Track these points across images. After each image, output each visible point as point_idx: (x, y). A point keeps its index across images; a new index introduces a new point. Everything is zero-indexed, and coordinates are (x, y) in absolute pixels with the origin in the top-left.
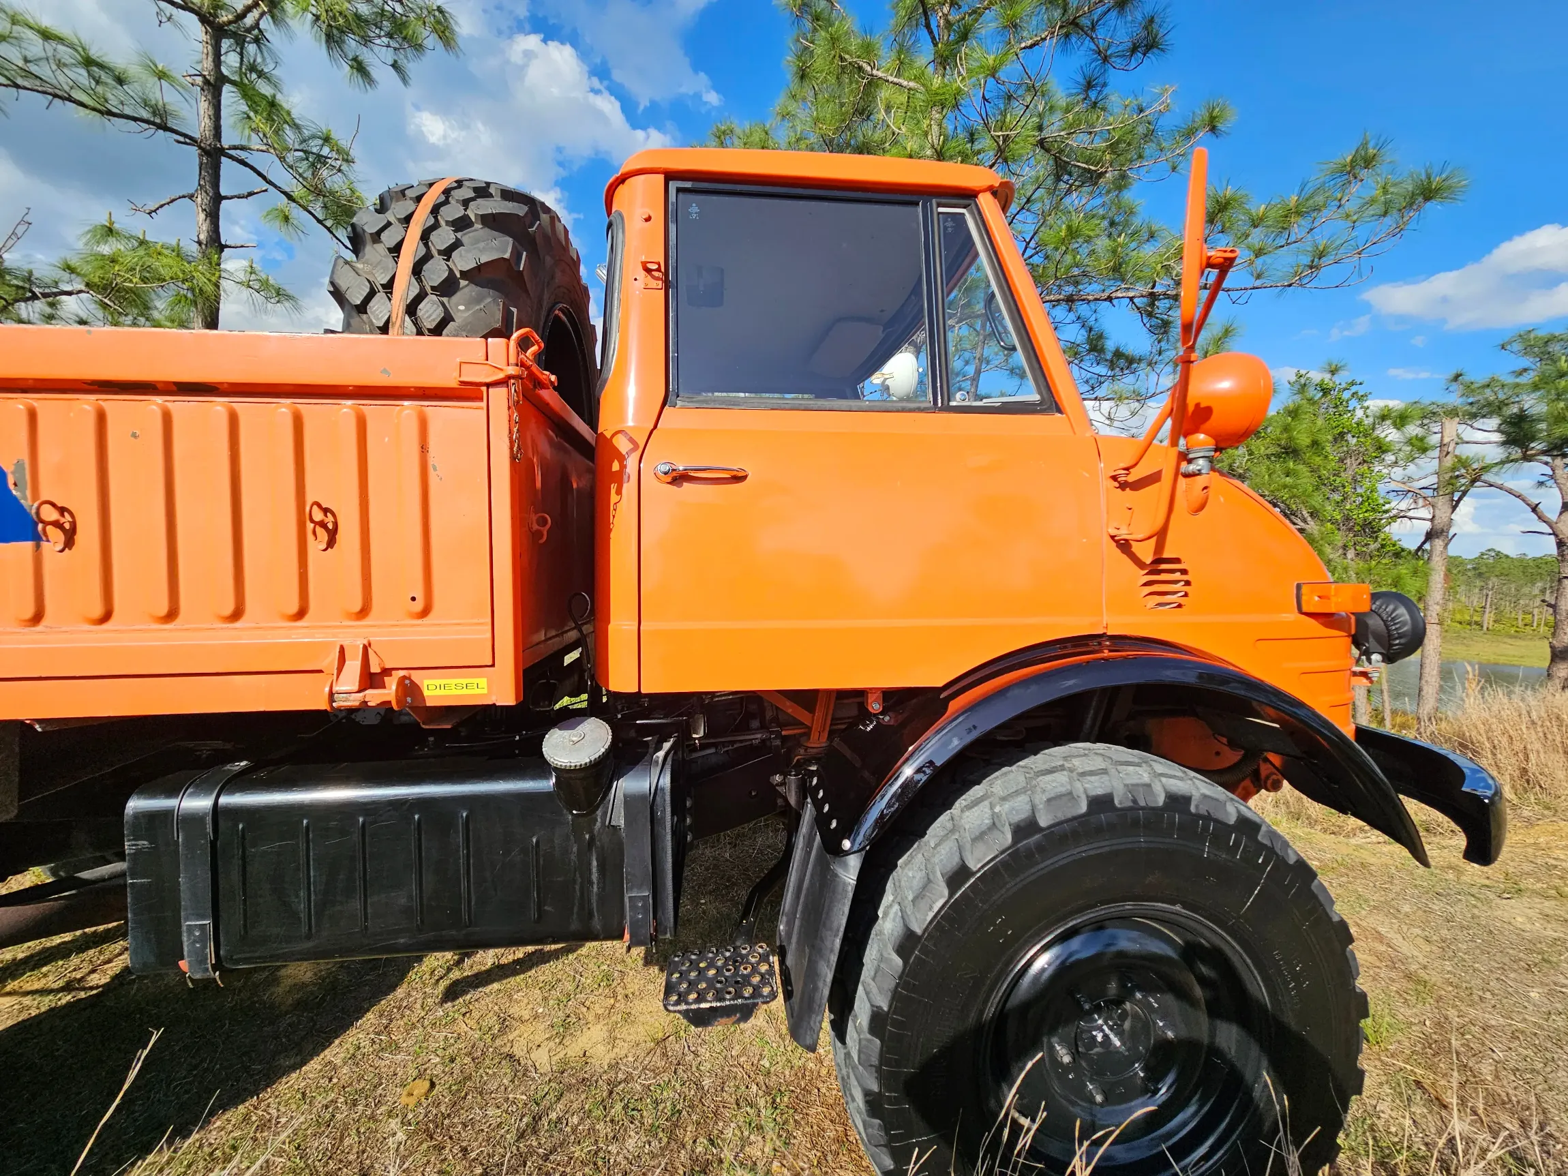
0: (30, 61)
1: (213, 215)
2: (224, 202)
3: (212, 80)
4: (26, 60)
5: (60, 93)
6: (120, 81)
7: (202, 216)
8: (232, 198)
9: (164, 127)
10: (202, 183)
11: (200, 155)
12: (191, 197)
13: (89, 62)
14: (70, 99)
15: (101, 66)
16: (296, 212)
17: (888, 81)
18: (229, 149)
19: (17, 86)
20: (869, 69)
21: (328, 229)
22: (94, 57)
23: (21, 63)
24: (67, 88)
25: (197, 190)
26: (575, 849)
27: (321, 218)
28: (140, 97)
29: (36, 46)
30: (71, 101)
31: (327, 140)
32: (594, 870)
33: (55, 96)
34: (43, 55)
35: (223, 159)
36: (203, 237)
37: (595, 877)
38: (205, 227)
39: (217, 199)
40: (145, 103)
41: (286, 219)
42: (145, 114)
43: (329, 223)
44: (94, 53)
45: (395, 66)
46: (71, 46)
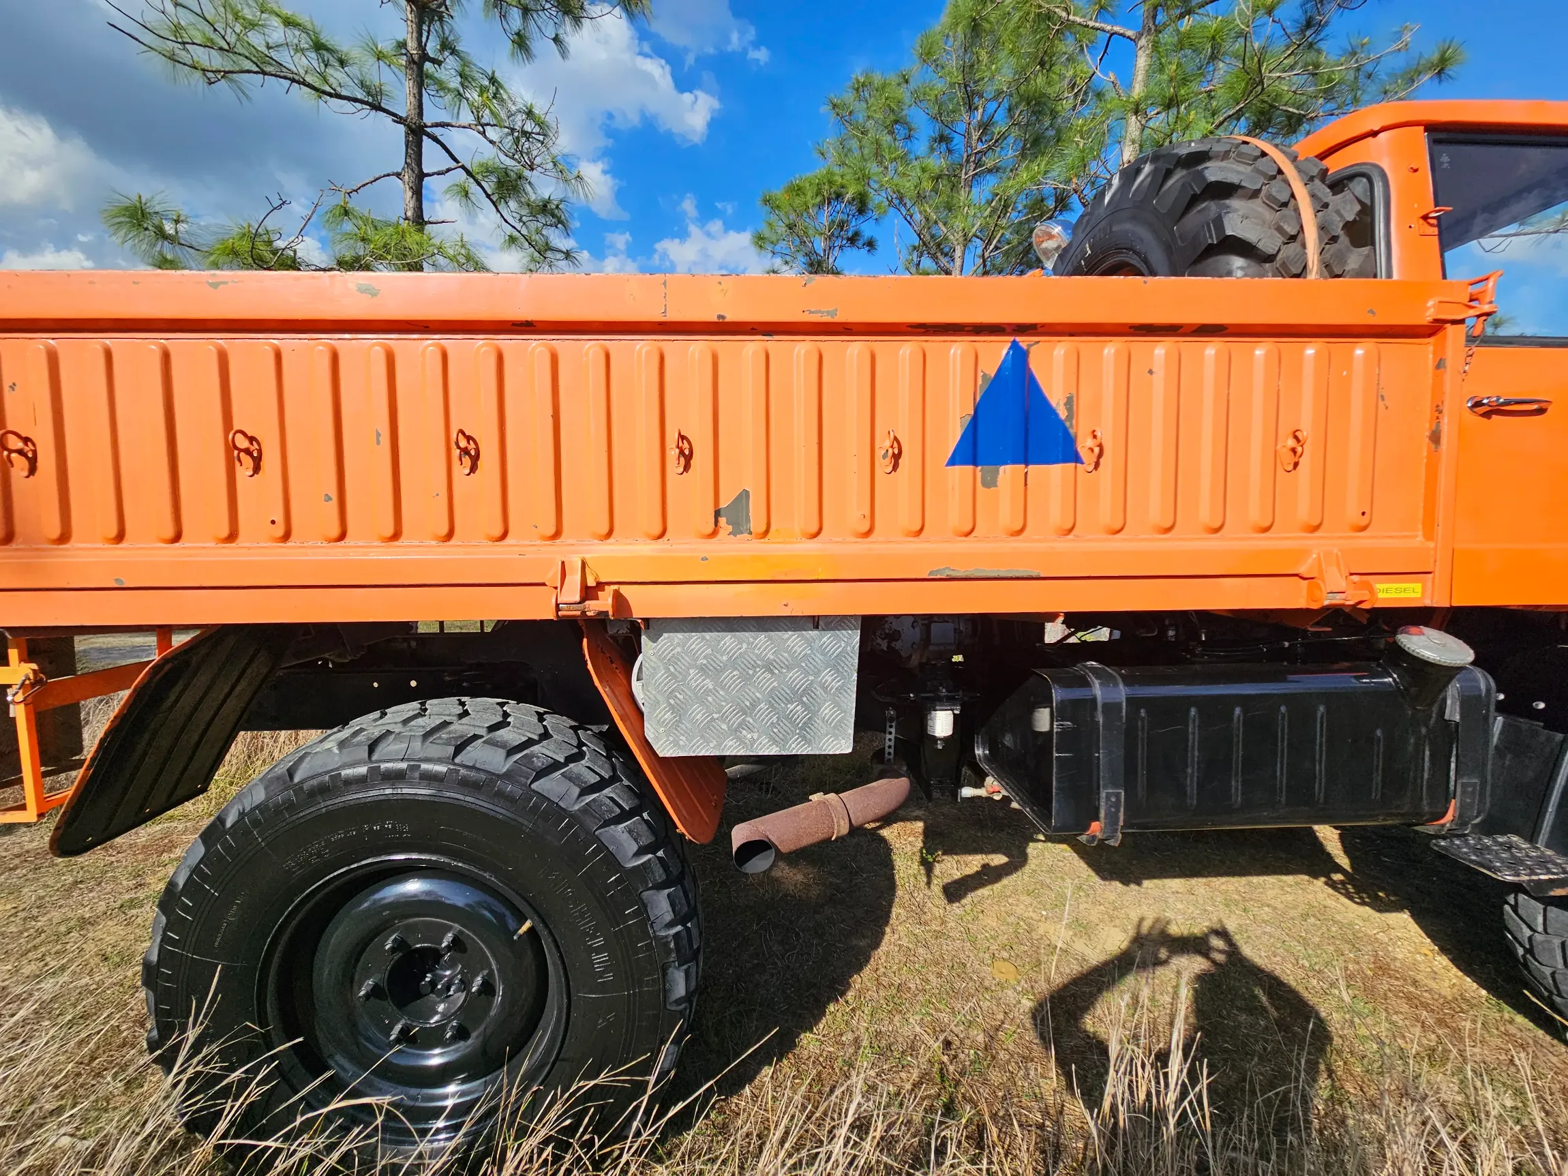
0: (271, 48)
1: (418, 192)
2: (426, 179)
3: (416, 58)
4: (269, 47)
5: (297, 78)
6: (342, 63)
7: (409, 194)
8: (433, 174)
9: (377, 108)
10: (408, 161)
11: (407, 135)
12: (398, 175)
13: (319, 47)
14: (305, 83)
15: (328, 50)
16: (473, 188)
17: (1087, 26)
18: (432, 126)
19: (264, 73)
20: (1064, 14)
21: (494, 203)
22: (323, 41)
23: (264, 49)
24: (302, 72)
25: (403, 169)
26: (1412, 741)
27: (489, 192)
28: (358, 79)
29: (277, 33)
30: (305, 85)
31: (530, 113)
32: (1427, 759)
33: (293, 80)
34: (282, 41)
35: (425, 138)
36: (409, 214)
37: (1427, 765)
38: (412, 204)
39: (421, 176)
40: (363, 85)
41: (466, 194)
42: (360, 94)
43: (495, 198)
44: (325, 38)
45: (556, 40)
46: (304, 30)
